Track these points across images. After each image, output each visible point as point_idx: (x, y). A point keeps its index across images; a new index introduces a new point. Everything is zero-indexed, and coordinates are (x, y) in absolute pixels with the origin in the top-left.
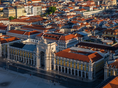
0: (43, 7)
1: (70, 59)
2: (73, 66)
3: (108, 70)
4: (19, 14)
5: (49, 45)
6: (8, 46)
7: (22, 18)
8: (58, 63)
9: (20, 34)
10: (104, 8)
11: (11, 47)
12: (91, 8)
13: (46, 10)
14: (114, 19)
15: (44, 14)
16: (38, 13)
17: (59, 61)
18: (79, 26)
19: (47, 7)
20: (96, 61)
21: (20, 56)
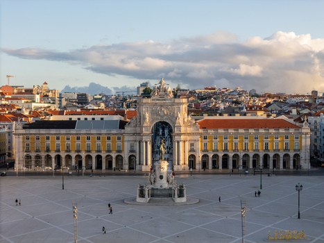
1: (246, 128)
2: (257, 145)
6: (20, 130)
8: (211, 146)
17: (212, 142)
21: (70, 151)
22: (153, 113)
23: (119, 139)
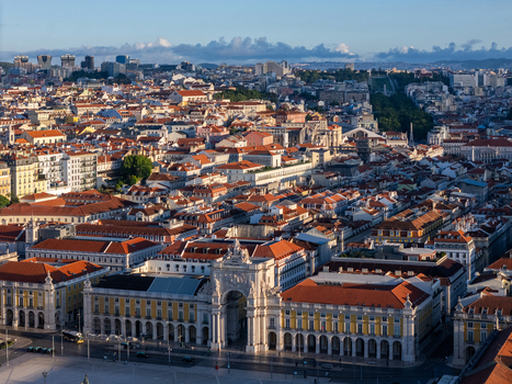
0: (101, 160)
1: (336, 304)
2: (348, 327)
3: (465, 324)
4: (22, 186)
5: (260, 266)
6: (88, 288)
7: (37, 201)
8: (294, 323)
9: (88, 251)
10: (315, 156)
11: (102, 291)
12: (276, 159)
13: (112, 170)
14: (368, 192)
15: (106, 184)
16: (85, 182)
17: (295, 318)
18: (281, 216)
19: (112, 159)
20: (418, 304)
21: (139, 317)
22: (225, 281)
23: (192, 307)
